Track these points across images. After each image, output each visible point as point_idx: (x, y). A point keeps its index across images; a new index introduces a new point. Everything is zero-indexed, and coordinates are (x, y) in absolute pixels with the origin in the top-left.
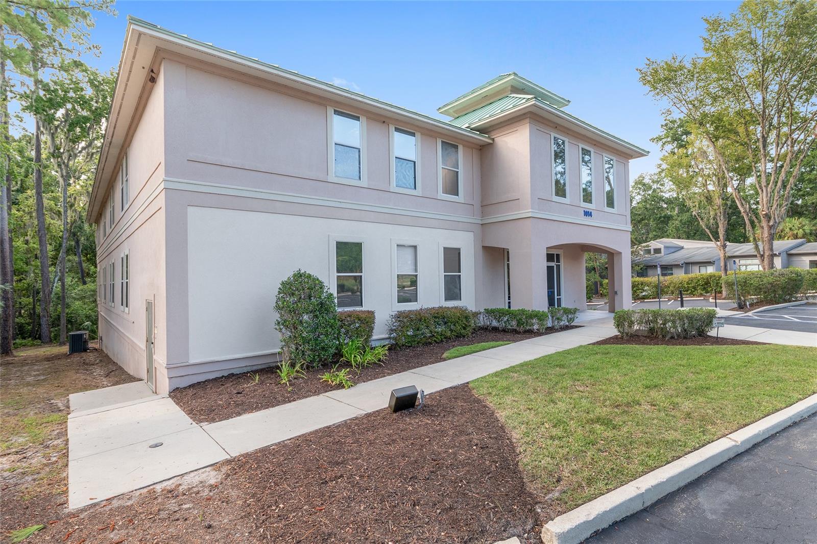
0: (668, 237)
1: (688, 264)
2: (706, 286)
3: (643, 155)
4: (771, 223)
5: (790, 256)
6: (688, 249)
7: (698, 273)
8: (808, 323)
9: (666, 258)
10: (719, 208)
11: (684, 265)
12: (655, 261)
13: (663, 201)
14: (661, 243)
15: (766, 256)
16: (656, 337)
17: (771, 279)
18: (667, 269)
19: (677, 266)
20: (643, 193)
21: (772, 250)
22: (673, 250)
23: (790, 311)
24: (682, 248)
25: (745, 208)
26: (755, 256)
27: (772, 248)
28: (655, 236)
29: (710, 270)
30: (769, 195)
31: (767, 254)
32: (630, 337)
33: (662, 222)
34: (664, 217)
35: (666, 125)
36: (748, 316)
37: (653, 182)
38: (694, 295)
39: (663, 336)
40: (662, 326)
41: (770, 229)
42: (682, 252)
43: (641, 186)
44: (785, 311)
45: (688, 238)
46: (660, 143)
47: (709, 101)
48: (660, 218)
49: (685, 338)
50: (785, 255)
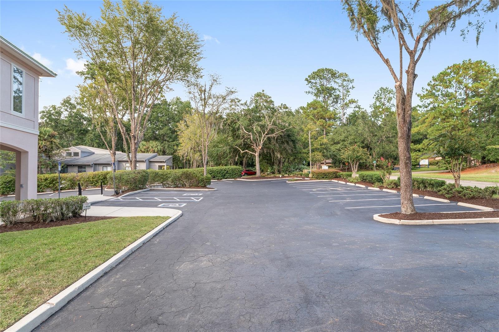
0: (85, 145)
1: (95, 164)
2: (104, 180)
3: (51, 76)
4: (136, 142)
5: (150, 162)
6: (97, 154)
7: (101, 171)
8: (147, 202)
9: (82, 160)
10: (112, 128)
11: (93, 166)
12: (74, 162)
13: (83, 118)
14: (79, 148)
15: (133, 161)
16: (38, 222)
17: (133, 175)
18: (81, 167)
19: (89, 166)
20: (70, 110)
21: (135, 157)
22: (87, 155)
23: (141, 195)
24: (94, 153)
25: (123, 130)
26: (128, 161)
27: (136, 156)
28: (77, 143)
29: (109, 169)
30: (136, 124)
31: (133, 160)
32: (14, 224)
33: (82, 134)
34: (84, 130)
35: (88, 65)
36: (118, 199)
37: (78, 104)
38: (96, 186)
39: (44, 220)
40: (43, 212)
41: (135, 145)
42: (93, 157)
43: (68, 105)
44: (138, 195)
45: (99, 147)
46: (83, 77)
47: (106, 55)
48: (81, 130)
49: (62, 220)
50: (147, 162)
